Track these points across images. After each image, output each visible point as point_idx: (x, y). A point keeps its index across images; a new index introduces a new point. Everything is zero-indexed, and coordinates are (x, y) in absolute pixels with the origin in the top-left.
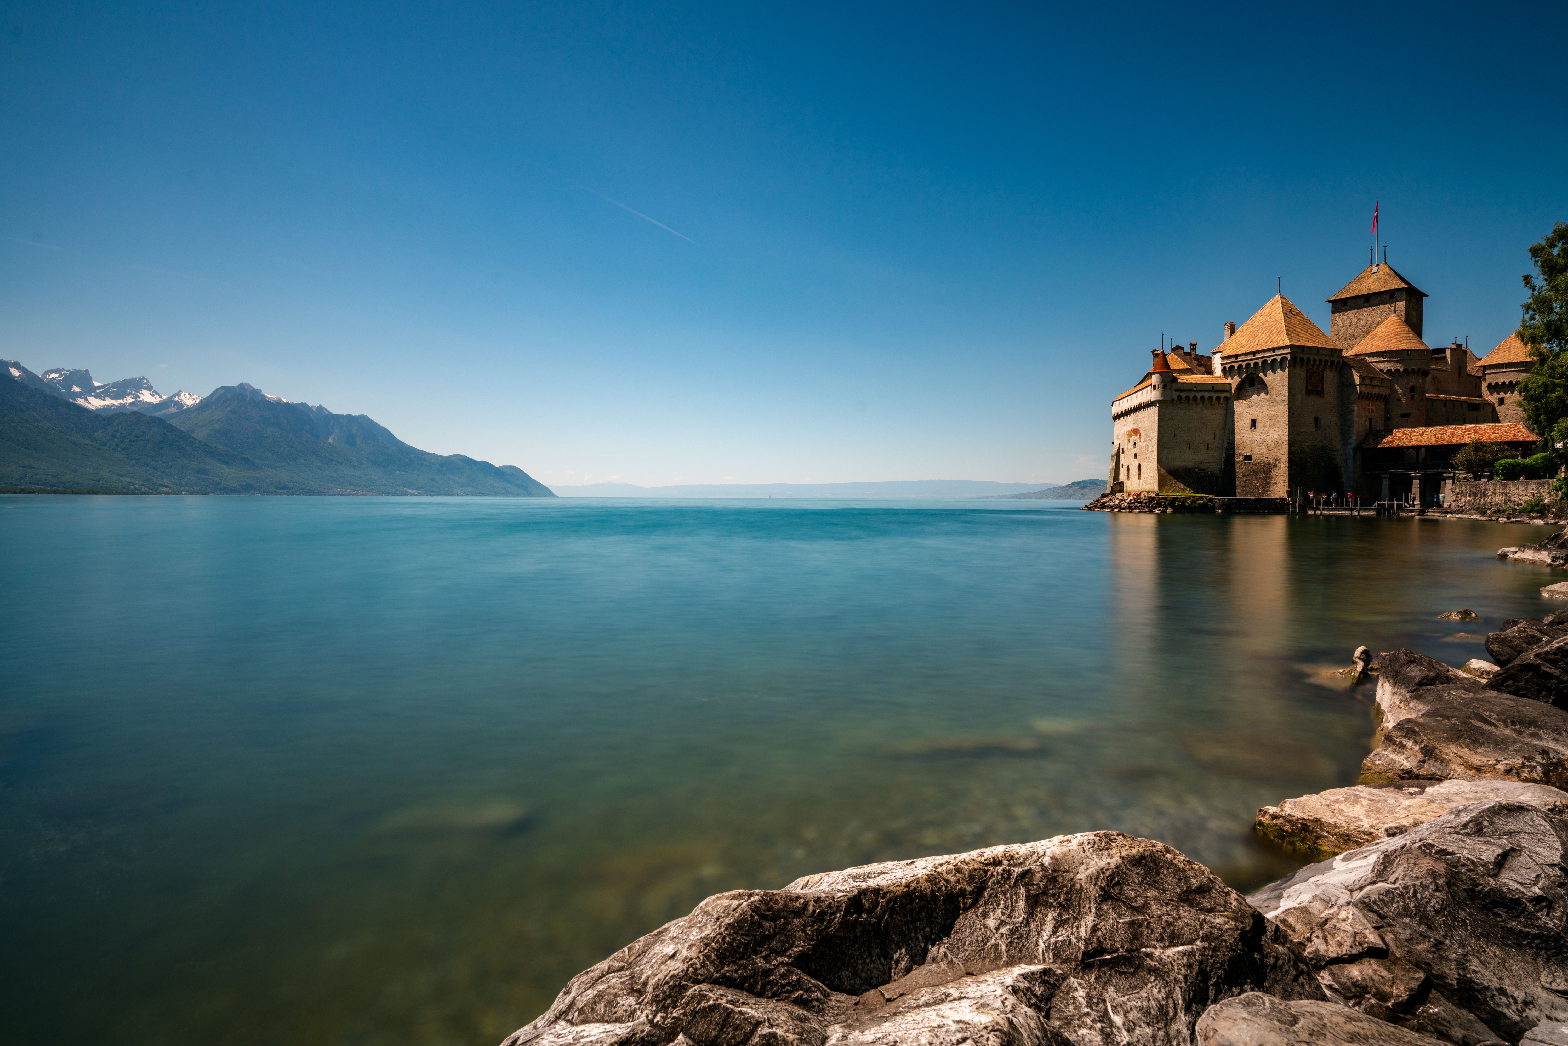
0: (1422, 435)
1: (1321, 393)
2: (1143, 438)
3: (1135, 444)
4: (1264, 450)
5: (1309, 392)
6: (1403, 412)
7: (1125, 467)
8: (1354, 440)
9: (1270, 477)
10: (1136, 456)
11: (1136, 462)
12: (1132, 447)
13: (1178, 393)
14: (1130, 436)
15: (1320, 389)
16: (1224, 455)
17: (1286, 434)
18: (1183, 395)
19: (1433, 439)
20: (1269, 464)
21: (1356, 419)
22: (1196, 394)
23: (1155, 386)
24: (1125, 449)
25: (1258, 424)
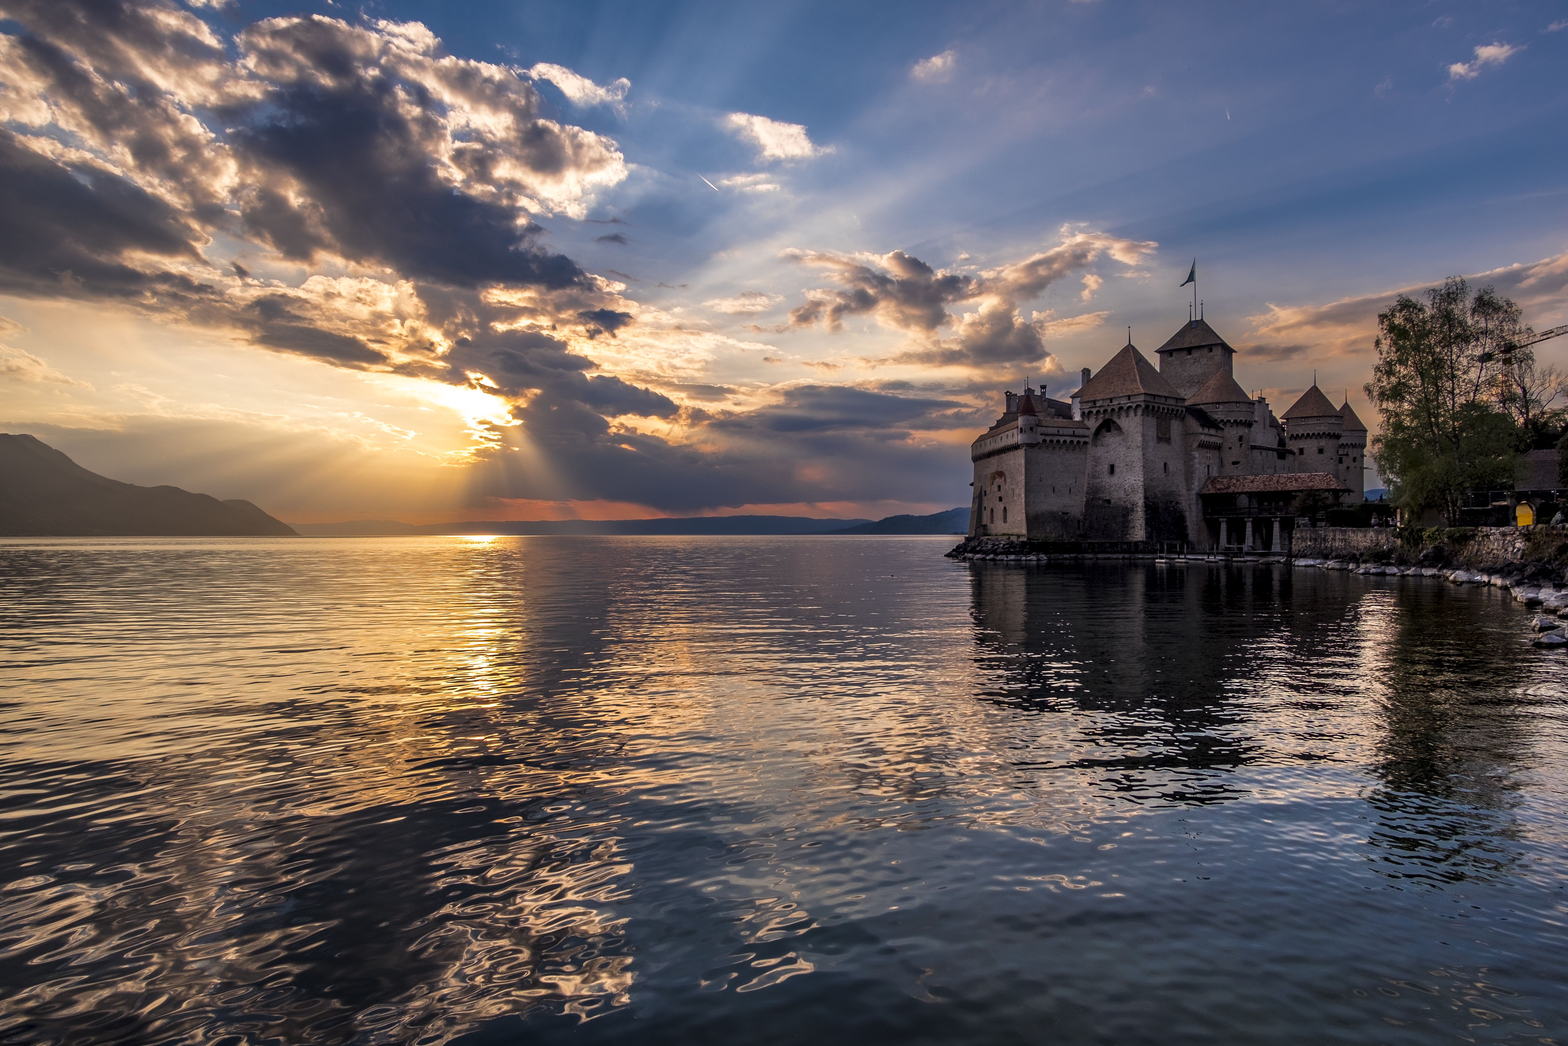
0: (1252, 482)
1: (1168, 440)
2: (1008, 480)
3: (999, 487)
4: (1122, 494)
5: (1160, 439)
6: (1234, 459)
7: (989, 510)
8: (1196, 486)
9: (1129, 521)
10: (1001, 499)
11: (1001, 506)
12: (996, 489)
13: (1043, 437)
14: (994, 478)
15: (1167, 436)
16: (1085, 499)
17: (1142, 479)
18: (1048, 439)
19: (1262, 486)
20: (1127, 508)
21: (1197, 466)
22: (1059, 438)
23: (1021, 429)
24: (988, 492)
25: (1117, 470)
